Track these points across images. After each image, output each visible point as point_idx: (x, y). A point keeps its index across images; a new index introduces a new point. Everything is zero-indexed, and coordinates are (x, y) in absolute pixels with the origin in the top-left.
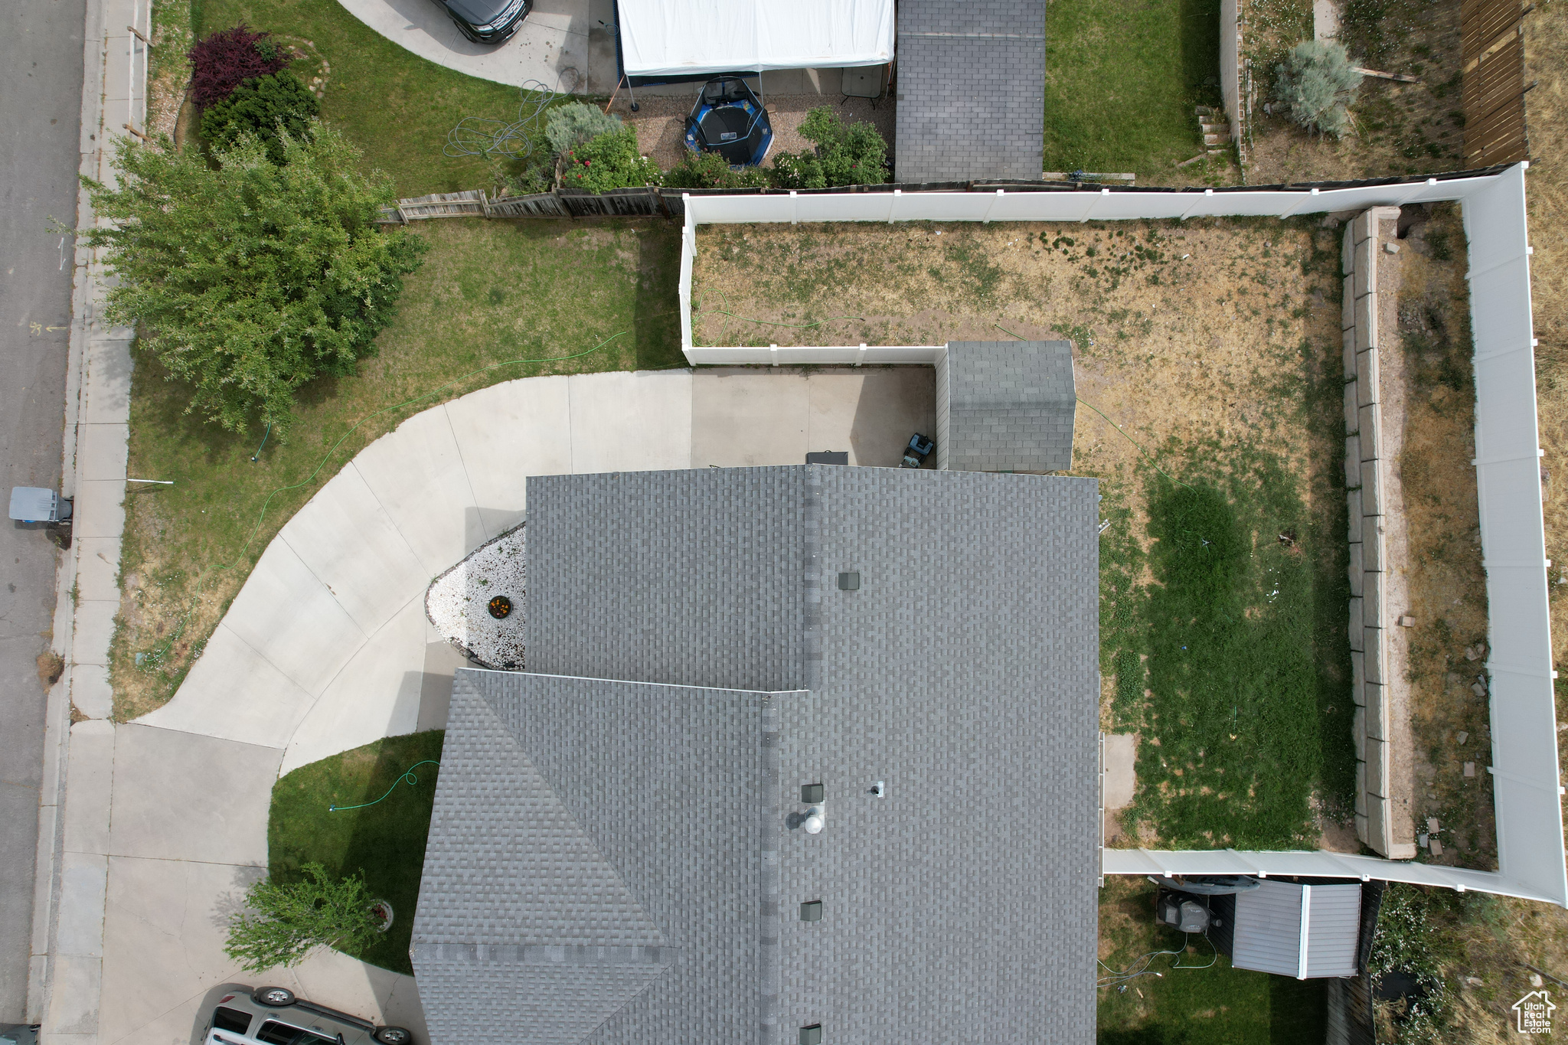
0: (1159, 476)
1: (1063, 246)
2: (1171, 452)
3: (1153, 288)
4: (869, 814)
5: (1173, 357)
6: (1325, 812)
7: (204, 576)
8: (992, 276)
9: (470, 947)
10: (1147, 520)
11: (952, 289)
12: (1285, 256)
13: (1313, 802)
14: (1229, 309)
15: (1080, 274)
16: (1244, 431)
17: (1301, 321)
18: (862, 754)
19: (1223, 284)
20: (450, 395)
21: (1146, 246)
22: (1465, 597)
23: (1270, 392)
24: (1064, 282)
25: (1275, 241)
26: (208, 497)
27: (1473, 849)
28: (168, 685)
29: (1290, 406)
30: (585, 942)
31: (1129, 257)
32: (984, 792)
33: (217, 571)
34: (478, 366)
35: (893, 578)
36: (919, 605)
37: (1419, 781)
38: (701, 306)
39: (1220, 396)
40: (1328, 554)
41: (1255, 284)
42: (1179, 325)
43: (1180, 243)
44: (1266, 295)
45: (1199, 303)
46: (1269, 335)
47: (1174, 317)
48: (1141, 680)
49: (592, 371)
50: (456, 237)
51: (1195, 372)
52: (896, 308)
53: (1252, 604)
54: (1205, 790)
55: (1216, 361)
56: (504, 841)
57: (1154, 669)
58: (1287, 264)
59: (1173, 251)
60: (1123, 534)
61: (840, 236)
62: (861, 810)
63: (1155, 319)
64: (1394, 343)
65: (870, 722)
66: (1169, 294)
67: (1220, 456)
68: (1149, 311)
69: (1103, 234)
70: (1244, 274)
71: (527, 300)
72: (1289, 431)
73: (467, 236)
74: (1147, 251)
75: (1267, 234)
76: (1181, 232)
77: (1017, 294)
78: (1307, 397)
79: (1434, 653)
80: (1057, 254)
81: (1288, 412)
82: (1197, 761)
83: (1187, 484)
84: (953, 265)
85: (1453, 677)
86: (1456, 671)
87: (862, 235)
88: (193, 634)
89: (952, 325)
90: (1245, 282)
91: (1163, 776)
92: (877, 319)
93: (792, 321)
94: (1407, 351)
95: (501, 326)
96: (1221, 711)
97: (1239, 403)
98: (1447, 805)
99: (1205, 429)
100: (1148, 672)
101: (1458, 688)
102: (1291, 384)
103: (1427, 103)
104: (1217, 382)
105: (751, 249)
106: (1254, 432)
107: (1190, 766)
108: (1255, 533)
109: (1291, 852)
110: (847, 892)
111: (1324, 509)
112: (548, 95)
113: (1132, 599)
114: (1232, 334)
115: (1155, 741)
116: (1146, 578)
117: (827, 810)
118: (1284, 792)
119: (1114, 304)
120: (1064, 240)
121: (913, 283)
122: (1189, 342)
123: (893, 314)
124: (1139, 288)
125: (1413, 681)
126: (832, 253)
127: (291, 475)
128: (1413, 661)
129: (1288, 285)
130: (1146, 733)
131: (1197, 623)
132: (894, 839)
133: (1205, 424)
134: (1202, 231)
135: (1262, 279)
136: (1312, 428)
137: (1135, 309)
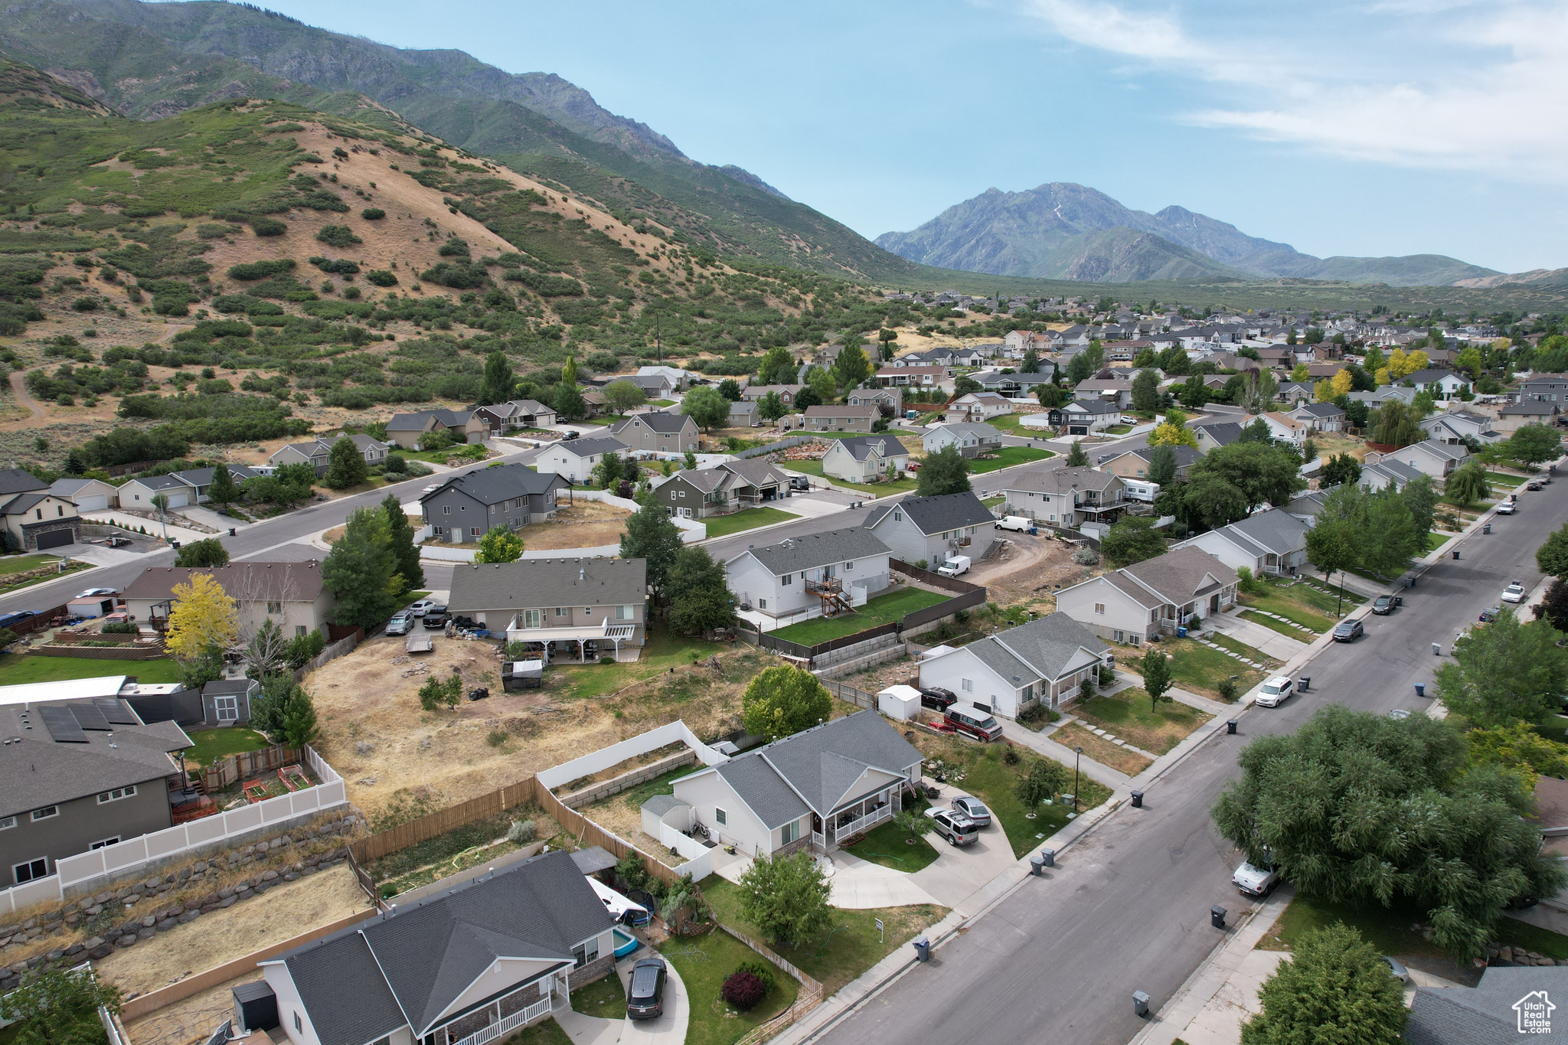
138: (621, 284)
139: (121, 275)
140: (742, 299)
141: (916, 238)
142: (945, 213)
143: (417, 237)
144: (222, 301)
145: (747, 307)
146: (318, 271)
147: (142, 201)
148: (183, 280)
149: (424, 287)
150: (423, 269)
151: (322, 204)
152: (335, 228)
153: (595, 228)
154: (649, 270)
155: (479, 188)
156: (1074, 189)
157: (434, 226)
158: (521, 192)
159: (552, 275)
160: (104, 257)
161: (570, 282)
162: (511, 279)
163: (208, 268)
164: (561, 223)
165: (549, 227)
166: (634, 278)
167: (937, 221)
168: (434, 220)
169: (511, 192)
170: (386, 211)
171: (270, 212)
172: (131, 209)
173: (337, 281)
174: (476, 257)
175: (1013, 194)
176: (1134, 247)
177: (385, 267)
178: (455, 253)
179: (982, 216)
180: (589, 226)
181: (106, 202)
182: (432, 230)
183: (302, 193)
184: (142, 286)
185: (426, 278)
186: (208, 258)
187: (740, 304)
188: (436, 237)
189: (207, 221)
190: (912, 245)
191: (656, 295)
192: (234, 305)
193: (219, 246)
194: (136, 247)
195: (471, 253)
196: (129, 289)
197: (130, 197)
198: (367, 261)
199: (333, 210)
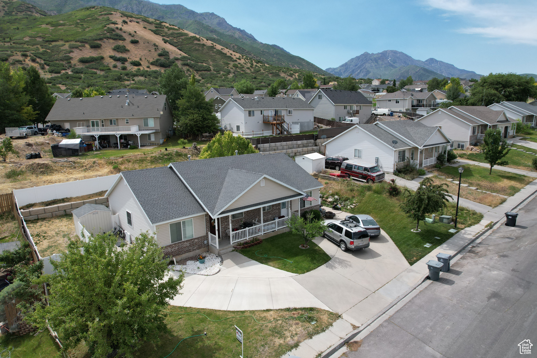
88: (287, 314)
138: (226, 67)
139: (38, 60)
140: (271, 73)
141: (339, 70)
142: (349, 61)
143: (150, 50)
144: (75, 69)
145: (272, 76)
146: (112, 60)
147: (51, 37)
148: (61, 62)
149: (151, 67)
150: (151, 60)
151: (115, 37)
152: (119, 46)
153: (217, 49)
154: (237, 63)
155: (176, 35)
156: (395, 52)
157: (157, 46)
158: (191, 37)
159: (200, 64)
160: (32, 54)
161: (206, 66)
162: (185, 65)
163: (71, 58)
164: (205, 47)
165: (200, 48)
166: (231, 66)
167: (346, 64)
168: (157, 44)
169: (187, 37)
170: (139, 41)
171: (96, 40)
172: (47, 39)
173: (119, 64)
174: (172, 57)
175: (373, 54)
176: (417, 72)
177: (137, 59)
178: (164, 55)
179: (362, 62)
180: (215, 48)
181: (38, 37)
182: (156, 47)
183: (108, 34)
184: (45, 64)
185: (152, 64)
186: (71, 55)
187: (270, 75)
188: (157, 50)
189: (73, 43)
190: (337, 72)
191: (238, 72)
192: (79, 71)
193: (76, 51)
194: (45, 51)
195: (170, 56)
196: (40, 64)
197: (47, 35)
198: (131, 57)
199: (120, 40)
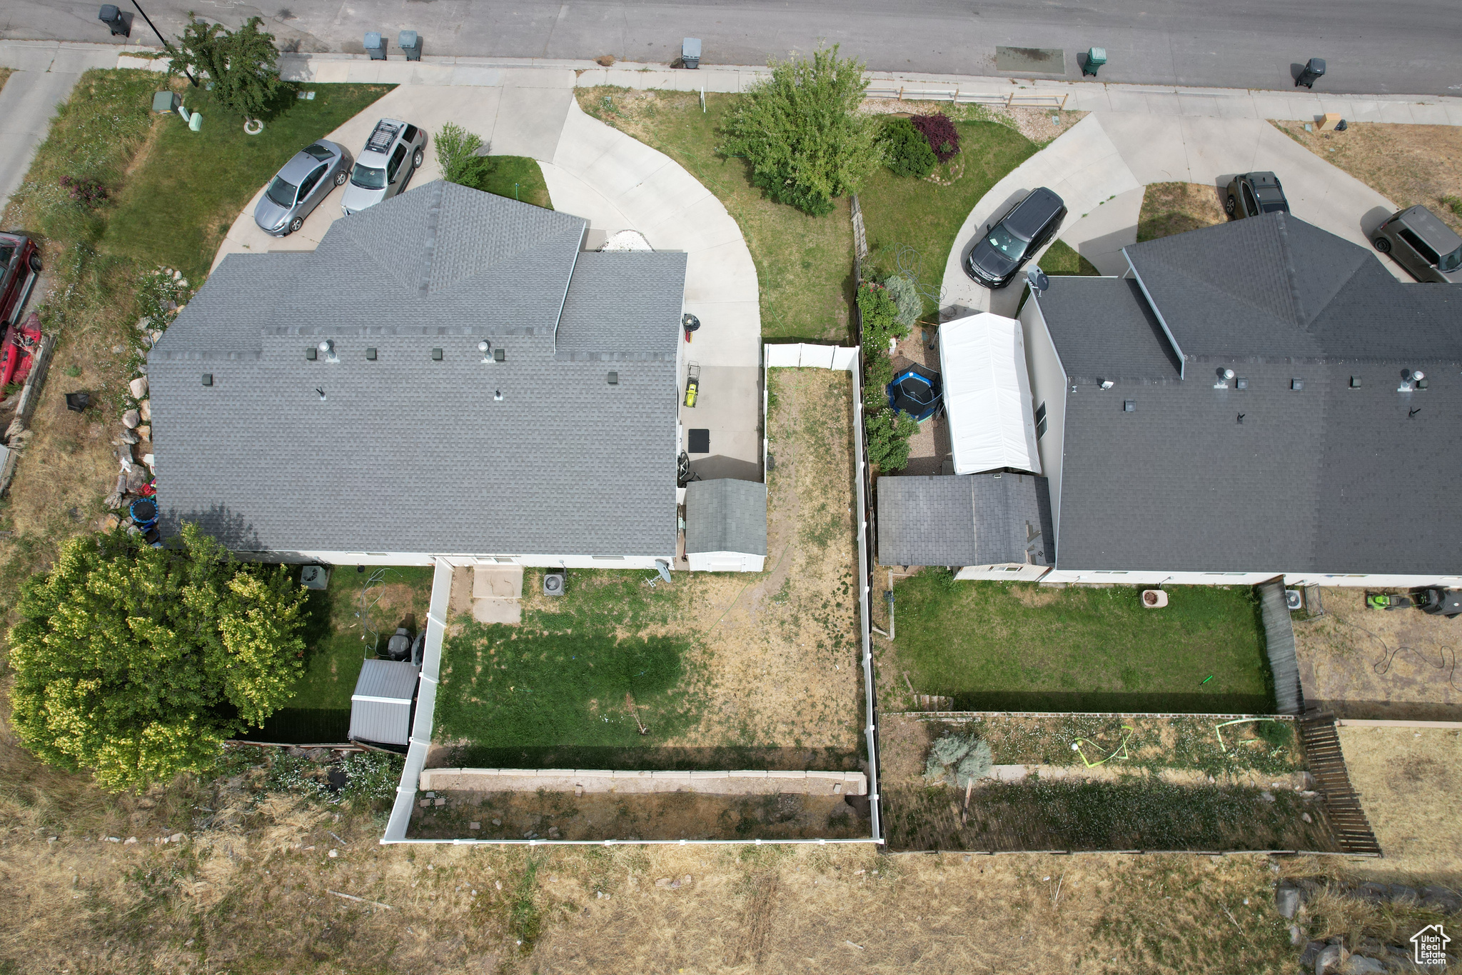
0: (688, 644)
1: (843, 588)
2: (704, 652)
3: (815, 645)
4: (486, 391)
5: (768, 656)
6: (456, 749)
7: (652, 127)
8: (822, 542)
9: (438, 205)
10: (659, 636)
11: (813, 517)
12: (839, 735)
13: (463, 741)
14: (801, 696)
15: (824, 598)
16: (717, 703)
17: (793, 744)
18: (519, 387)
19: (819, 692)
20: (749, 242)
21: (844, 641)
22: (592, 827)
23: (744, 723)
24: (818, 588)
25: (849, 728)
26: (696, 128)
27: (422, 827)
28: (592, 111)
29: (735, 736)
30: (434, 257)
31: (836, 629)
32: (492, 469)
33: (653, 132)
34: (765, 255)
35: (615, 406)
36: (600, 424)
37: (471, 794)
38: (802, 373)
39: (741, 687)
40: (630, 757)
41: (819, 714)
42: (790, 661)
43: (846, 663)
44: (811, 721)
45: (805, 675)
46: (784, 723)
47: (795, 658)
48: (554, 629)
49: (761, 314)
50: (843, 245)
51: (758, 671)
52: (800, 483)
53: (600, 704)
54: (479, 669)
55: (764, 686)
56: (490, 229)
57: (561, 638)
58: (833, 737)
59: (841, 659)
60: (651, 620)
61: (846, 452)
62: (488, 386)
63: (794, 646)
64: (771, 789)
65: (536, 391)
66: (811, 655)
67: (701, 685)
68: (799, 642)
69: (851, 613)
70: (826, 706)
71: (805, 281)
72: (716, 734)
73: (844, 251)
74: (840, 642)
75: (855, 723)
76: (854, 664)
77: (810, 557)
78: (740, 747)
79: (556, 807)
80: (838, 584)
81: (730, 734)
82: (499, 664)
83: (682, 662)
84: (829, 518)
85: (538, 819)
86: (542, 822)
87: (847, 465)
88: (619, 122)
89: (789, 517)
90: (820, 707)
91: (491, 641)
92: (793, 472)
93: (792, 423)
94: (765, 797)
95: (789, 268)
96: (530, 682)
97: (736, 700)
98: (452, 812)
99: (719, 676)
100: (560, 634)
101: (531, 823)
102: (749, 736)
103: (946, 830)
104: (751, 686)
105: (837, 400)
106: (716, 709)
107: (496, 659)
108: (647, 707)
109: (432, 723)
110: (445, 377)
111: (662, 756)
112: (938, 300)
113: (609, 625)
114: (784, 697)
115: (514, 637)
116: (621, 634)
117: (490, 365)
118: (472, 721)
119: (804, 619)
120: (847, 588)
121: (816, 493)
122: (779, 668)
123: (796, 482)
124: (815, 635)
125: (538, 793)
126: (835, 446)
127: (705, 166)
128: (551, 794)
129: (818, 736)
130: (520, 631)
131: (589, 666)
132: (471, 407)
133: (723, 676)
134: (855, 679)
135: (822, 718)
136: (719, 749)
137: (801, 633)
